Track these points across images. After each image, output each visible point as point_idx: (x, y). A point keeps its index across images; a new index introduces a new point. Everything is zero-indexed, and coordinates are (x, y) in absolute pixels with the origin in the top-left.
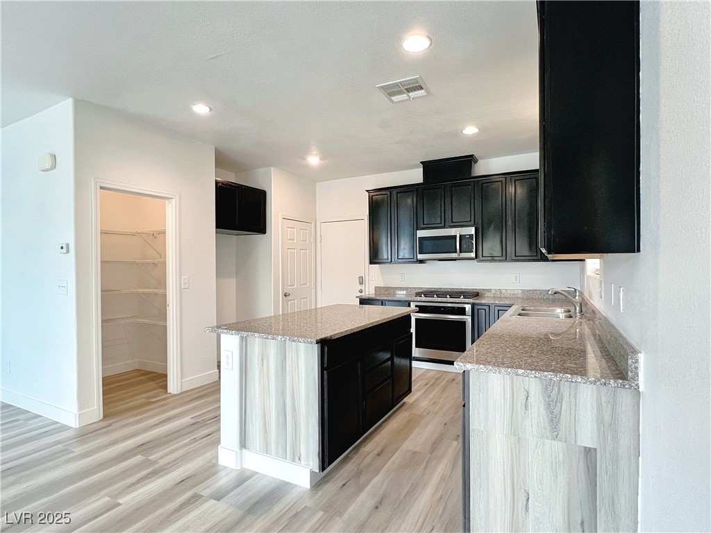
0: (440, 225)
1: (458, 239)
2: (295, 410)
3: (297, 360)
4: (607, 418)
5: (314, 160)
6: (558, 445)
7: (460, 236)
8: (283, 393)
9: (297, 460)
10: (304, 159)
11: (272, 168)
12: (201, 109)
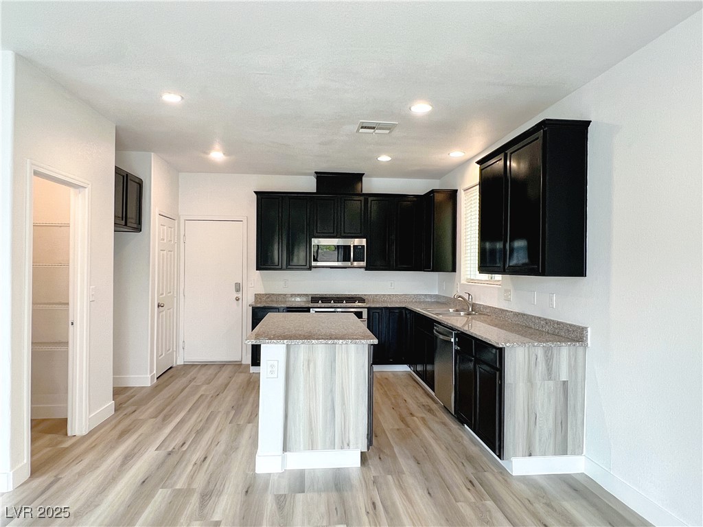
0: (332, 235)
1: (352, 249)
2: (344, 404)
3: (348, 360)
4: (573, 363)
5: (217, 155)
6: (551, 383)
7: (354, 246)
8: (332, 391)
9: (346, 445)
10: (207, 153)
11: (152, 154)
12: (172, 98)
